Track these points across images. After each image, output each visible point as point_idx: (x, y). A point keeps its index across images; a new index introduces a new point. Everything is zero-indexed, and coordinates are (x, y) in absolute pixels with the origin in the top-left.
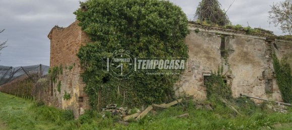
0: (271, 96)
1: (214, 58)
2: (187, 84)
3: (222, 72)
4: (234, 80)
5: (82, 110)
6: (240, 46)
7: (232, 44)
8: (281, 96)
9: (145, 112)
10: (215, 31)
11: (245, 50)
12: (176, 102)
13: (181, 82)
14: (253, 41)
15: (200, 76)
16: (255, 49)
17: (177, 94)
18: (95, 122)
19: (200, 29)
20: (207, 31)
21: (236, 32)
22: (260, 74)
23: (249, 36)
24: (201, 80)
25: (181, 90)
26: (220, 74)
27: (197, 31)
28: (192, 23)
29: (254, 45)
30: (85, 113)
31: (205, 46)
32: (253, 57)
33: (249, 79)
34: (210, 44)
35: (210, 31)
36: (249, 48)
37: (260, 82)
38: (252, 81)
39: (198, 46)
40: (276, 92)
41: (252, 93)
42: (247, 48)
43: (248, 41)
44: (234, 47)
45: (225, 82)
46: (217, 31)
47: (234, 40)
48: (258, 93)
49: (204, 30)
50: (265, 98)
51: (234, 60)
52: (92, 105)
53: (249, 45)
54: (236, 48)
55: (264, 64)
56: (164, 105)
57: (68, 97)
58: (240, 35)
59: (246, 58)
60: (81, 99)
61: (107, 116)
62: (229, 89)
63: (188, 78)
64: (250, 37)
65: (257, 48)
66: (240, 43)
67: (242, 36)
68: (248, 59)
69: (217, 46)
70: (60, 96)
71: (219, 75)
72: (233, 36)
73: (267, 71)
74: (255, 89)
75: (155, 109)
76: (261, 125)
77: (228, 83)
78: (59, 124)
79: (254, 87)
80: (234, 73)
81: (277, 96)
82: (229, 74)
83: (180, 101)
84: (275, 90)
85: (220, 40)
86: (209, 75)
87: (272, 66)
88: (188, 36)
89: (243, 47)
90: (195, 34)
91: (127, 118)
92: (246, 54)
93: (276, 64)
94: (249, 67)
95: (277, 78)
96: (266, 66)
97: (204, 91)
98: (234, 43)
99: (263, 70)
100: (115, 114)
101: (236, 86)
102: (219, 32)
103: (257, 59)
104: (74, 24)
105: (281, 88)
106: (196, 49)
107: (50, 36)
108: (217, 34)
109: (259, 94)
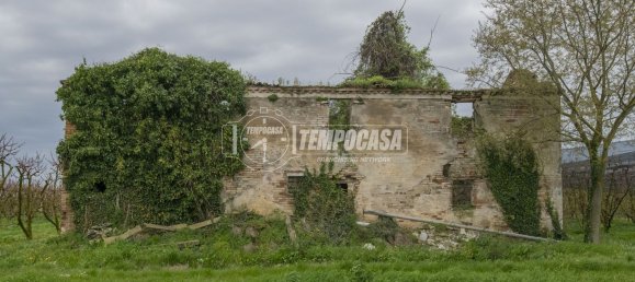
0: (470, 215)
2: (251, 192)
3: (331, 169)
4: (363, 182)
6: (380, 116)
8: (500, 215)
10: (314, 95)
11: (394, 123)
13: (239, 190)
14: (414, 106)
15: (281, 178)
16: (421, 121)
17: (228, 209)
19: (280, 95)
20: (295, 96)
21: (365, 92)
22: (435, 168)
23: (401, 96)
24: (282, 184)
25: (238, 202)
26: (327, 172)
27: (273, 99)
29: (418, 112)
32: (415, 136)
33: (403, 180)
34: (304, 119)
35: (302, 96)
37: (436, 185)
38: (412, 184)
40: (484, 207)
41: (412, 207)
42: (398, 119)
43: (400, 107)
44: (364, 120)
45: (345, 186)
46: (319, 95)
47: (364, 107)
49: (289, 96)
50: (450, 218)
53: (402, 113)
55: (447, 149)
58: (379, 96)
62: (352, 199)
63: (253, 182)
64: (406, 97)
65: (426, 118)
66: (379, 111)
67: (385, 97)
69: (320, 121)
71: (321, 175)
72: (360, 100)
73: (457, 162)
74: (420, 200)
77: (351, 188)
79: (418, 195)
80: (363, 170)
81: (487, 214)
82: (348, 171)
83: (218, 220)
84: (482, 202)
85: (327, 110)
86: (301, 175)
87: (473, 152)
88: (251, 110)
89: (386, 118)
90: (270, 104)
94: (405, 156)
95: (489, 177)
96: (454, 152)
97: (290, 203)
98: (363, 112)
99: (445, 162)
101: (368, 195)
102: (324, 96)
103: (425, 141)
105: (498, 198)
108: (319, 99)
109: (434, 211)
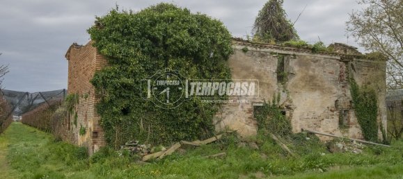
0: (347, 132)
1: (268, 84)
2: (231, 116)
3: (278, 101)
4: (295, 111)
5: (96, 147)
6: (304, 68)
7: (293, 65)
8: (361, 132)
9: (171, 151)
10: (269, 50)
11: (311, 73)
12: (214, 139)
13: (224, 114)
14: (322, 62)
15: (249, 107)
16: (325, 72)
17: (217, 129)
18: (107, 162)
19: (249, 48)
20: (258, 49)
21: (298, 51)
22: (331, 103)
23: (316, 55)
24: (250, 111)
25: (222, 124)
26: (276, 103)
27: (245, 51)
28: (239, 40)
29: (323, 66)
30: (100, 152)
31: (256, 68)
32: (322, 82)
33: (316, 110)
34: (263, 66)
35: (262, 50)
36: (316, 71)
37: (332, 113)
38: (319, 112)
39: (247, 69)
40: (354, 126)
41: (320, 127)
42: (314, 70)
43: (315, 62)
44: (296, 69)
45: (284, 113)
46: (272, 50)
47: (296, 60)
48: (328, 128)
49: (254, 49)
50: (338, 134)
51: (295, 86)
52: (108, 141)
53: (316, 66)
54: (298, 71)
55: (337, 90)
56: (197, 142)
57: (83, 132)
58: (304, 54)
59: (312, 83)
60: (95, 134)
61: (124, 154)
62: (288, 123)
63: (232, 109)
64: (318, 56)
65: (327, 70)
66: (304, 64)
67: (307, 55)
68: (315, 85)
69: (272, 68)
70: (76, 130)
71: (274, 105)
72: (294, 55)
73: (341, 99)
74: (324, 123)
75: (183, 146)
76: (311, 167)
77: (288, 114)
78: (68, 164)
79: (323, 119)
80: (295, 102)
81: (355, 131)
82: (288, 103)
83: (219, 137)
84: (352, 124)
85: (276, 61)
86: (261, 105)
87: (349, 93)
88: (232, 57)
89: (308, 69)
90: (242, 54)
91: (147, 157)
92: (313, 78)
93: (355, 91)
94: (316, 94)
95: (356, 108)
96: (340, 93)
97: (255, 124)
98: (295, 64)
99: (336, 99)
100: (135, 152)
101: (297, 119)
102: (275, 51)
103: (327, 85)
104: (89, 43)
105: (360, 122)
106: (244, 73)
107: (68, 56)
108: (272, 53)
109: (330, 130)
